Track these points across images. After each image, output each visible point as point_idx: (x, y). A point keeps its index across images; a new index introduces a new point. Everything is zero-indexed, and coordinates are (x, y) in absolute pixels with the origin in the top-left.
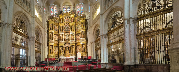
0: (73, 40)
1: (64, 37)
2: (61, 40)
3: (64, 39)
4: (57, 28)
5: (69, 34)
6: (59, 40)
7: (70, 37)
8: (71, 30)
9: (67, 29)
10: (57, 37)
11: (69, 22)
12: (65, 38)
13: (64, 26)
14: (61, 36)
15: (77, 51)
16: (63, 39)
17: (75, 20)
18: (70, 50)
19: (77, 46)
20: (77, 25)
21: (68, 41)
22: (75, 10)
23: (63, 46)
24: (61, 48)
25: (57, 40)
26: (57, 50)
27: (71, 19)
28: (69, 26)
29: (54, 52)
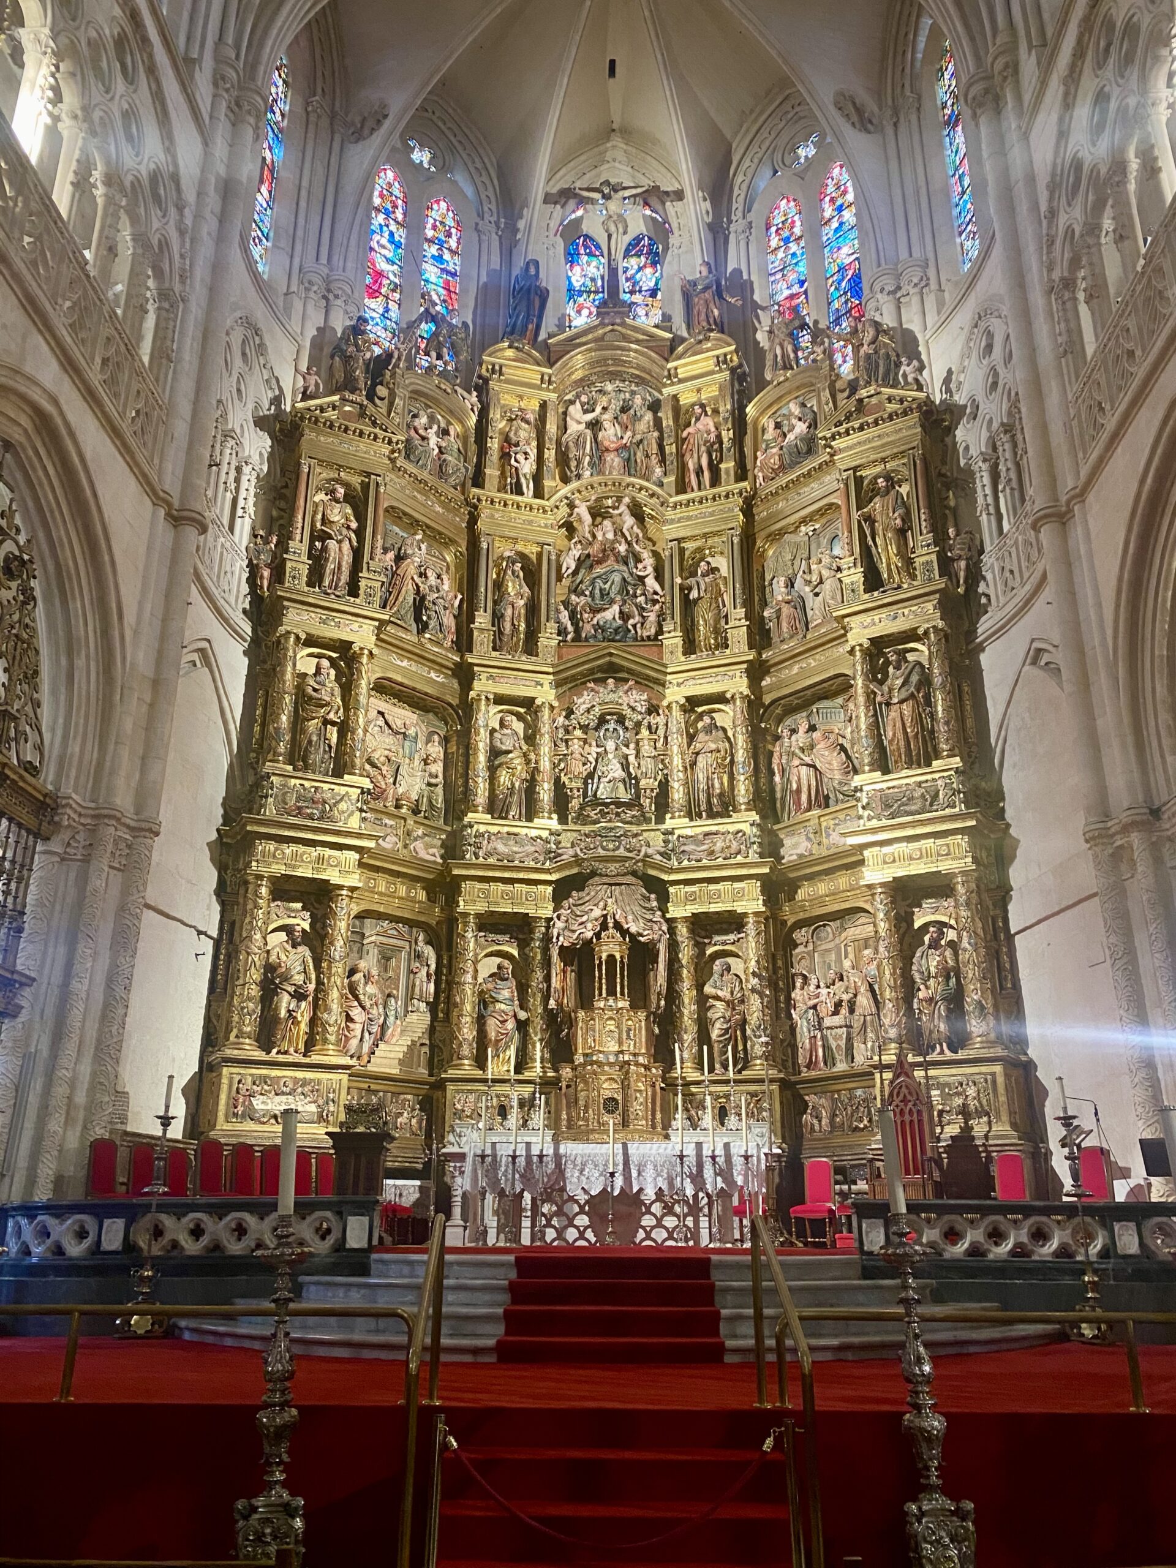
0: (725, 806)
1: (559, 760)
2: (497, 808)
3: (558, 785)
4: (446, 591)
5: (653, 710)
6: (456, 800)
7: (662, 758)
8: (673, 639)
10: (436, 750)
11: (641, 489)
12: (578, 768)
13: (569, 563)
14: (506, 743)
16: (545, 793)
17: (739, 441)
18: (672, 995)
19: (800, 935)
20: (781, 533)
21: (635, 829)
22: (738, 272)
23: (532, 931)
24: (498, 960)
25: (431, 806)
26: (410, 997)
27: (681, 442)
28: (650, 570)
29: (349, 1019)
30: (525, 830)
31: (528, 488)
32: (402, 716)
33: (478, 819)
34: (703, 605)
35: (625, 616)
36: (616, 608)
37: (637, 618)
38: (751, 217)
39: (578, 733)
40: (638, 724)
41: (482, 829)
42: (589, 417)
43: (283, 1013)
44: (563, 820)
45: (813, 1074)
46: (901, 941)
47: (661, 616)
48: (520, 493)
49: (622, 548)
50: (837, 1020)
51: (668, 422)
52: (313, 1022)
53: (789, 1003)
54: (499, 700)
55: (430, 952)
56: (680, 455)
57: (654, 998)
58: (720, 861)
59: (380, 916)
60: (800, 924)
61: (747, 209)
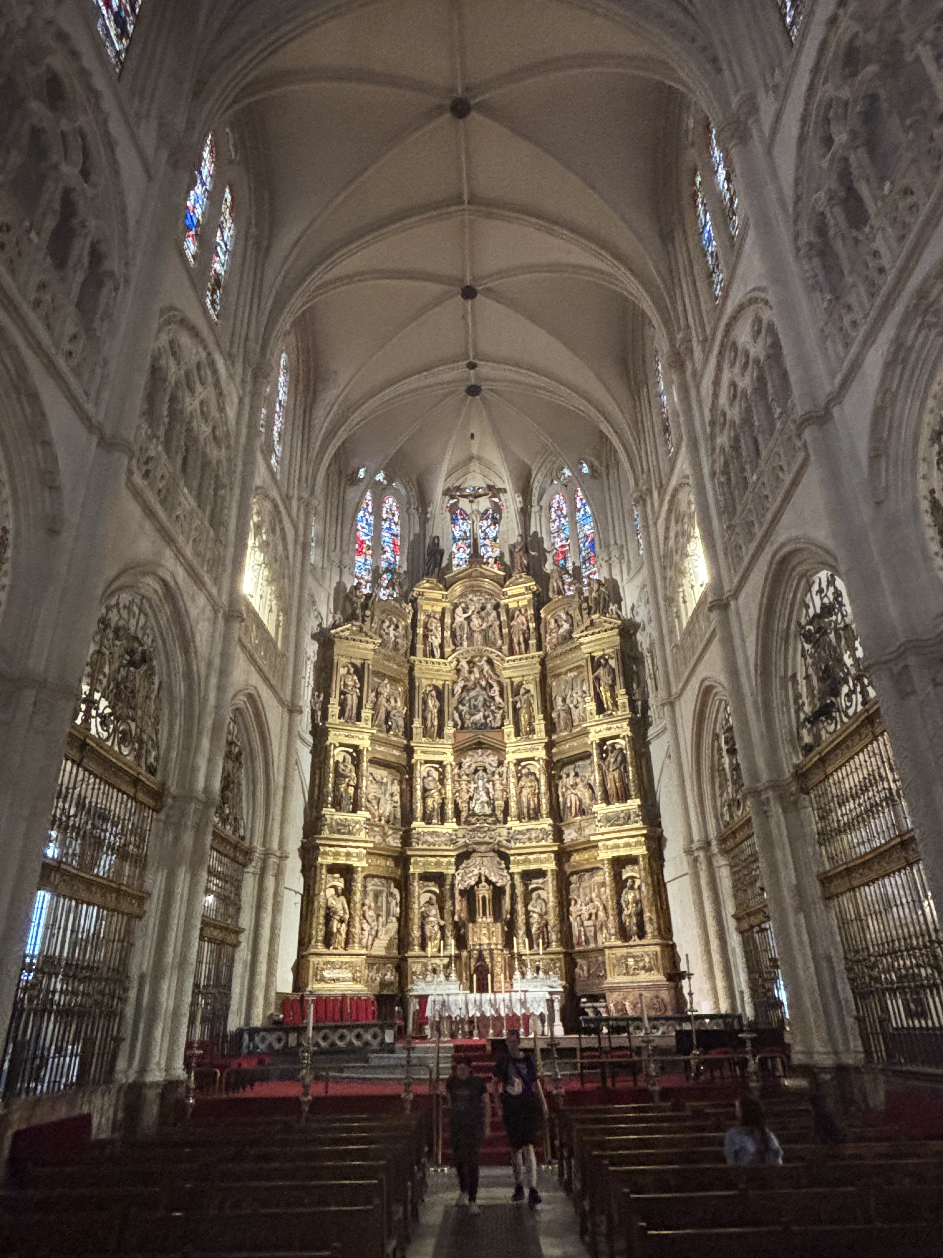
0: (535, 815)
1: (456, 791)
2: (427, 819)
3: (456, 804)
4: (399, 707)
6: (407, 815)
7: (505, 790)
8: (509, 729)
9: (479, 717)
10: (396, 788)
12: (466, 797)
13: (458, 689)
14: (431, 785)
15: (575, 925)
18: (513, 911)
19: (574, 878)
20: (559, 675)
21: (493, 827)
22: (536, 533)
23: (445, 880)
24: (429, 895)
25: (395, 817)
26: (388, 914)
27: (510, 627)
28: (497, 693)
29: (363, 929)
30: (440, 829)
31: (437, 653)
32: (381, 773)
33: (418, 825)
34: (523, 711)
35: (485, 717)
36: (481, 714)
37: (491, 718)
38: (542, 503)
39: (464, 777)
40: (493, 774)
41: (420, 830)
42: (466, 615)
43: (335, 930)
44: (458, 823)
45: (581, 948)
46: (616, 886)
47: (503, 718)
48: (434, 656)
49: (483, 683)
50: (590, 923)
51: (503, 618)
52: (348, 933)
53: (569, 913)
54: (426, 762)
55: (396, 892)
56: (510, 634)
57: (504, 912)
58: (534, 844)
59: (373, 876)
60: (572, 874)
61: (540, 499)
